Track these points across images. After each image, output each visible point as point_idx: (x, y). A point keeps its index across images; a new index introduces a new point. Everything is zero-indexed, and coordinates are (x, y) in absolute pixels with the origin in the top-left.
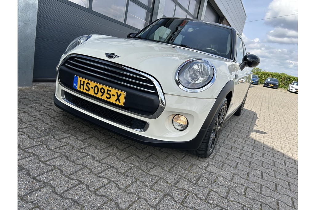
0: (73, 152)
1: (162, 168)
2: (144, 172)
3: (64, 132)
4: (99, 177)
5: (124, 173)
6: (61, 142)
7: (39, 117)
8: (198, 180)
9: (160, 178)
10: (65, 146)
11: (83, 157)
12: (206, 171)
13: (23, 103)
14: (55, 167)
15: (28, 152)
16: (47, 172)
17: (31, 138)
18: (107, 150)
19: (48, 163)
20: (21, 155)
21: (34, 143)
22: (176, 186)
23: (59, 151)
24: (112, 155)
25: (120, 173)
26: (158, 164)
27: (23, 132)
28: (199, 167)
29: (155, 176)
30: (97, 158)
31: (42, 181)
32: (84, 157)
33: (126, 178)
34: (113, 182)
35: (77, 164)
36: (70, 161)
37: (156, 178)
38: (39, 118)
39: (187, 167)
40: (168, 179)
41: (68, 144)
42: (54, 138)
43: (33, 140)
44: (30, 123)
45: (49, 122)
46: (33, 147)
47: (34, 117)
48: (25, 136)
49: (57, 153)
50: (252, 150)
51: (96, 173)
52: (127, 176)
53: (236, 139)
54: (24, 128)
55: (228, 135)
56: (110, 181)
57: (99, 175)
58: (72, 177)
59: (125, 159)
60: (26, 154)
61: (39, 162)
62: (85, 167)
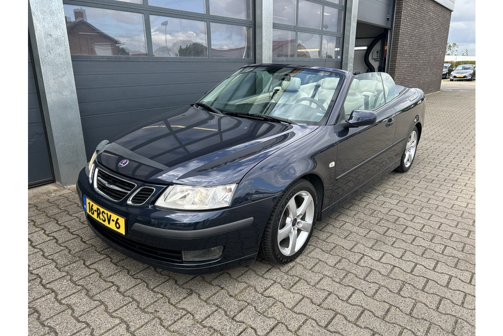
0: (97, 284)
1: (199, 296)
2: (172, 304)
3: (99, 252)
4: (112, 316)
5: (144, 309)
6: (89, 268)
7: (79, 232)
8: (241, 311)
9: (188, 312)
10: (92, 274)
11: (105, 290)
12: (262, 295)
13: (68, 214)
14: (69, 306)
15: (48, 288)
16: (58, 314)
17: (57, 268)
18: (141, 275)
19: (63, 302)
20: (39, 293)
21: (58, 274)
22: (203, 322)
23: (82, 284)
24: (144, 282)
25: (140, 308)
26: (197, 291)
27: (52, 259)
28: (255, 288)
29: (181, 311)
30: (122, 290)
31: (48, 326)
32: (107, 289)
33: (143, 315)
34: (125, 322)
35: (95, 300)
36: (89, 296)
37: (182, 312)
38: (77, 235)
39: (237, 292)
40: (199, 313)
41: (97, 271)
42: (84, 264)
43: (60, 270)
44: (66, 244)
45: (88, 239)
46: (56, 280)
47: (73, 234)
48: (53, 266)
49: (79, 285)
50: (367, 250)
51: (111, 311)
52: (146, 313)
53: (355, 229)
54: (57, 252)
55: (346, 222)
56: (123, 321)
57: (114, 314)
58: (81, 319)
59: (157, 286)
60: (45, 291)
61: (55, 301)
62: (102, 303)
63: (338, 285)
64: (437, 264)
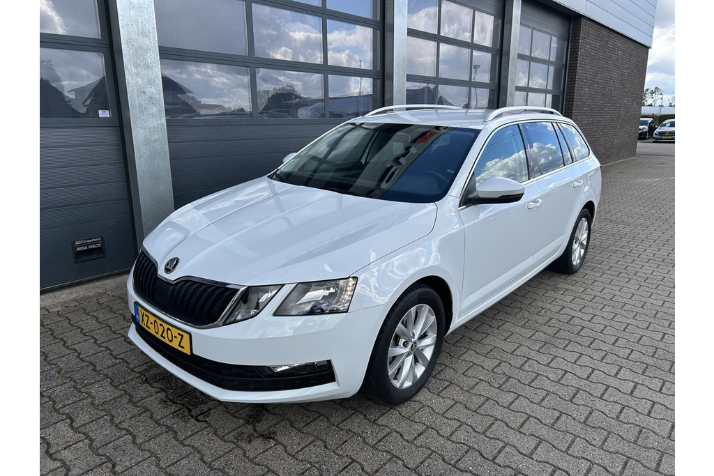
63: (498, 391)
64: (620, 370)
